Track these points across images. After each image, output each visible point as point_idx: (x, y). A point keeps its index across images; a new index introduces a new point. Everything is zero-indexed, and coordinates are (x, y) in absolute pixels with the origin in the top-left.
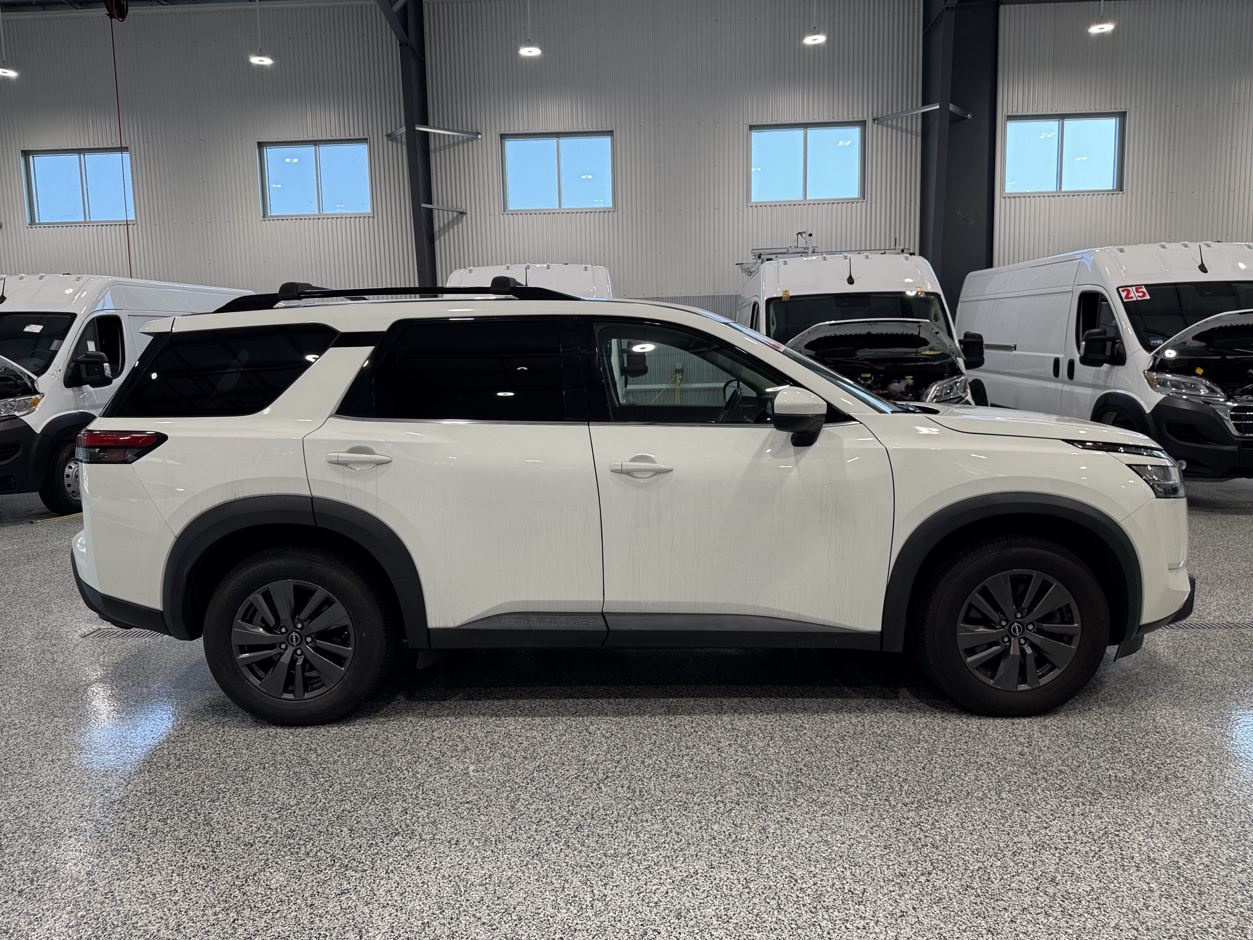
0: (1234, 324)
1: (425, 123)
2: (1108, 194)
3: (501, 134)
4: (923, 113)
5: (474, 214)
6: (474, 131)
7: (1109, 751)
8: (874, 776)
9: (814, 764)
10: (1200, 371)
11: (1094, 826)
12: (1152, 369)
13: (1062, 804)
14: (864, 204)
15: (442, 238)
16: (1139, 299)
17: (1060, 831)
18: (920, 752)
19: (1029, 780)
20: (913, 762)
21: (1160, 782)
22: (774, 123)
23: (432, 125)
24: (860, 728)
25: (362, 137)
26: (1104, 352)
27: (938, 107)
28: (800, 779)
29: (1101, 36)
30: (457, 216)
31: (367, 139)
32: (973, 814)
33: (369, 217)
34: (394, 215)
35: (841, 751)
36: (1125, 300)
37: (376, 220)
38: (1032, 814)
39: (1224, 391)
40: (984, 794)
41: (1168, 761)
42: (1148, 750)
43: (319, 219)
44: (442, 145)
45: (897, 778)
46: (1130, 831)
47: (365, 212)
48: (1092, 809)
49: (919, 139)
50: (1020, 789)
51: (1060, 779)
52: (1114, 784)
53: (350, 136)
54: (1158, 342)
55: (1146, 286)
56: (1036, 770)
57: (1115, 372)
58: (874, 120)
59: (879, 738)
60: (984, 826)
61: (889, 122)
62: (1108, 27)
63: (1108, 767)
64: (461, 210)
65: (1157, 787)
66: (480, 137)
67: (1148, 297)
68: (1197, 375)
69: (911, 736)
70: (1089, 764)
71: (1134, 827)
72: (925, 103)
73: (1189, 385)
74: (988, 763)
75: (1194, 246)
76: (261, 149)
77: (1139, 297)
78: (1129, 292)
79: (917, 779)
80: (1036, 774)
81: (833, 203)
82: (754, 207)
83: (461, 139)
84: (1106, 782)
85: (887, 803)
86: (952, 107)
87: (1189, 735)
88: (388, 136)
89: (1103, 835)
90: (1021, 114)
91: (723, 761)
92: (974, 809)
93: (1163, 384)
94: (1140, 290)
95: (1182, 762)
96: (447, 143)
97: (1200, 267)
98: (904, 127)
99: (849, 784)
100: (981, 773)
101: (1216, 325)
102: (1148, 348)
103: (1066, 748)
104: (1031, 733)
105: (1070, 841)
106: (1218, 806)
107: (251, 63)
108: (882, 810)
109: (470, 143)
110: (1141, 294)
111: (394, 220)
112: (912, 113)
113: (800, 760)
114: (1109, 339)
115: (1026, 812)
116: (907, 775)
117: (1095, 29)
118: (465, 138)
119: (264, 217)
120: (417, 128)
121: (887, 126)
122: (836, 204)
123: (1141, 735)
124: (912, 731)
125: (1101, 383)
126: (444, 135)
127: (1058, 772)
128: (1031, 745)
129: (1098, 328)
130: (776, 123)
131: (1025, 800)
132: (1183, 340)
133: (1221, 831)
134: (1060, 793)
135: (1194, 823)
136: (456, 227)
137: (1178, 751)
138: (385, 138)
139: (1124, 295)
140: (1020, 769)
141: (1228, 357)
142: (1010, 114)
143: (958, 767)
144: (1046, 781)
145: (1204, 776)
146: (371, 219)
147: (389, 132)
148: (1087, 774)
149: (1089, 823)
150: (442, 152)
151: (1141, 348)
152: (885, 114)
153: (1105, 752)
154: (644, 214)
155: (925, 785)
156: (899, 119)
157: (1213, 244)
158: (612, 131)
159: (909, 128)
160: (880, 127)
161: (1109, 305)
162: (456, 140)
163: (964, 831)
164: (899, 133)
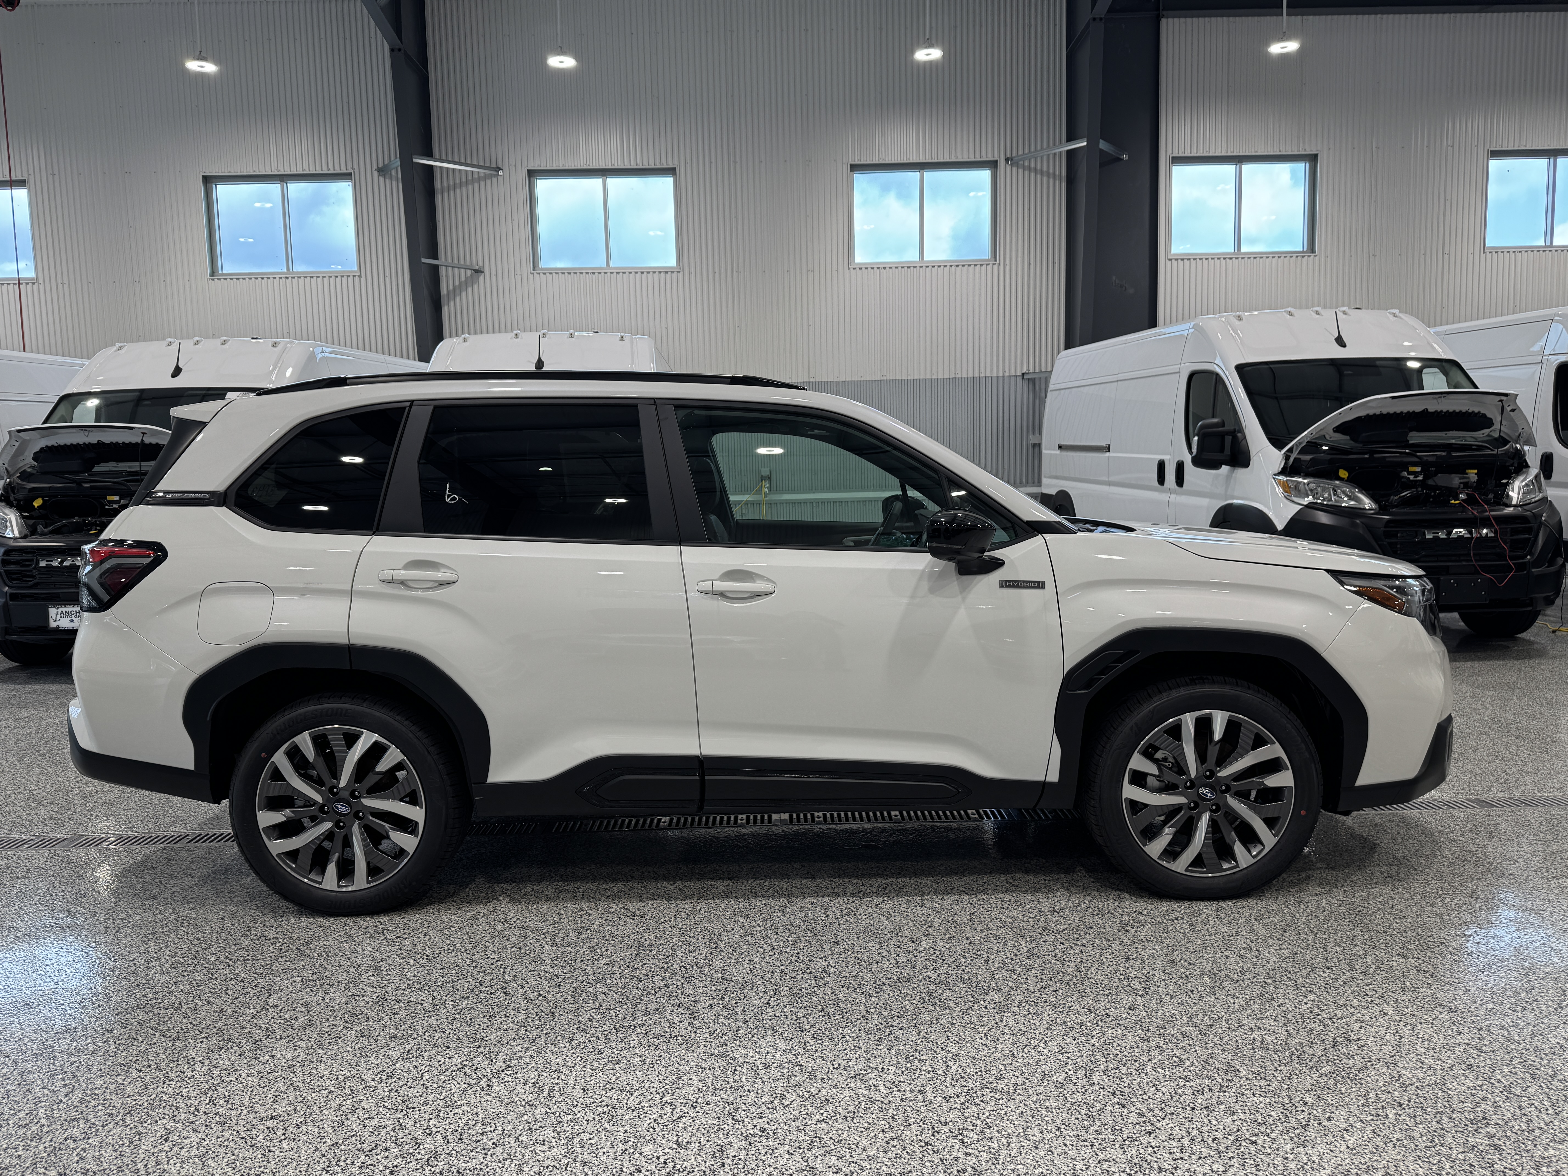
1: (429, 154)
2: (1297, 257)
3: (528, 171)
4: (1068, 151)
5: (493, 272)
6: (494, 165)
7: (1256, 1000)
8: (912, 1050)
9: (827, 1033)
11: (1222, 1127)
13: (1180, 1091)
14: (996, 267)
15: (452, 303)
17: (1170, 1138)
18: (986, 1008)
19: (1136, 1050)
20: (973, 1026)
21: (1325, 1049)
22: (881, 162)
23: (438, 157)
24: (908, 971)
25: (344, 171)
27: (1085, 144)
28: (800, 1059)
29: (1284, 57)
30: (471, 275)
31: (350, 175)
32: (1044, 1112)
33: (353, 276)
34: (388, 274)
35: (873, 1010)
37: (363, 280)
38: (1133, 1109)
40: (1068, 1077)
41: (1339, 1013)
42: (1311, 997)
43: (287, 278)
44: (451, 184)
45: (943, 1053)
46: (1273, 1135)
47: (350, 269)
48: (1222, 1099)
49: (1064, 185)
50: (1122, 1067)
51: (1182, 1048)
52: (1259, 1053)
53: (328, 169)
56: (1149, 1034)
58: (1007, 160)
59: (932, 987)
60: (1058, 1133)
61: (1026, 163)
62: (1292, 46)
64: (478, 268)
65: (1319, 1058)
66: (501, 173)
69: (978, 983)
70: (1227, 1021)
71: (1281, 1128)
72: (1071, 138)
74: (1082, 1024)
76: (208, 185)
79: (973, 1054)
80: (1148, 1041)
81: (957, 266)
82: (858, 269)
83: (476, 177)
84: (1247, 1051)
85: (920, 1097)
86: (1103, 145)
87: (1372, 971)
88: (379, 170)
89: (1232, 1144)
90: (1189, 155)
92: (1047, 1104)
95: (1359, 1015)
96: (456, 181)
98: (1045, 169)
99: (871, 1065)
100: (1068, 1040)
103: (1197, 996)
104: (1151, 973)
105: (1182, 1155)
106: (1404, 1087)
107: (187, 70)
108: (909, 1109)
109: (488, 182)
111: (388, 280)
112: (1054, 152)
113: (808, 1027)
115: (1124, 1107)
116: (960, 1048)
117: (1276, 49)
118: (482, 175)
119: (211, 275)
120: (416, 160)
121: (1024, 168)
122: (960, 267)
123: (1304, 973)
124: (982, 974)
126: (453, 170)
127: (1180, 1037)
128: (1147, 993)
130: (884, 162)
131: (1126, 1085)
133: (1406, 1129)
134: (1178, 1072)
135: (1369, 1118)
136: (470, 289)
137: (1355, 998)
138: (375, 173)
140: (1126, 1032)
142: (1175, 155)
143: (1037, 1032)
144: (1161, 1052)
145: (1387, 1037)
146: (356, 278)
147: (381, 165)
148: (1221, 1038)
149: (1214, 1122)
150: (452, 193)
152: (1021, 152)
153: (1252, 1002)
154: (717, 275)
155: (982, 1064)
156: (1039, 160)
158: (675, 169)
159: (1051, 171)
160: (1014, 169)
162: (468, 178)
163: (1025, 1143)
164: (1039, 177)
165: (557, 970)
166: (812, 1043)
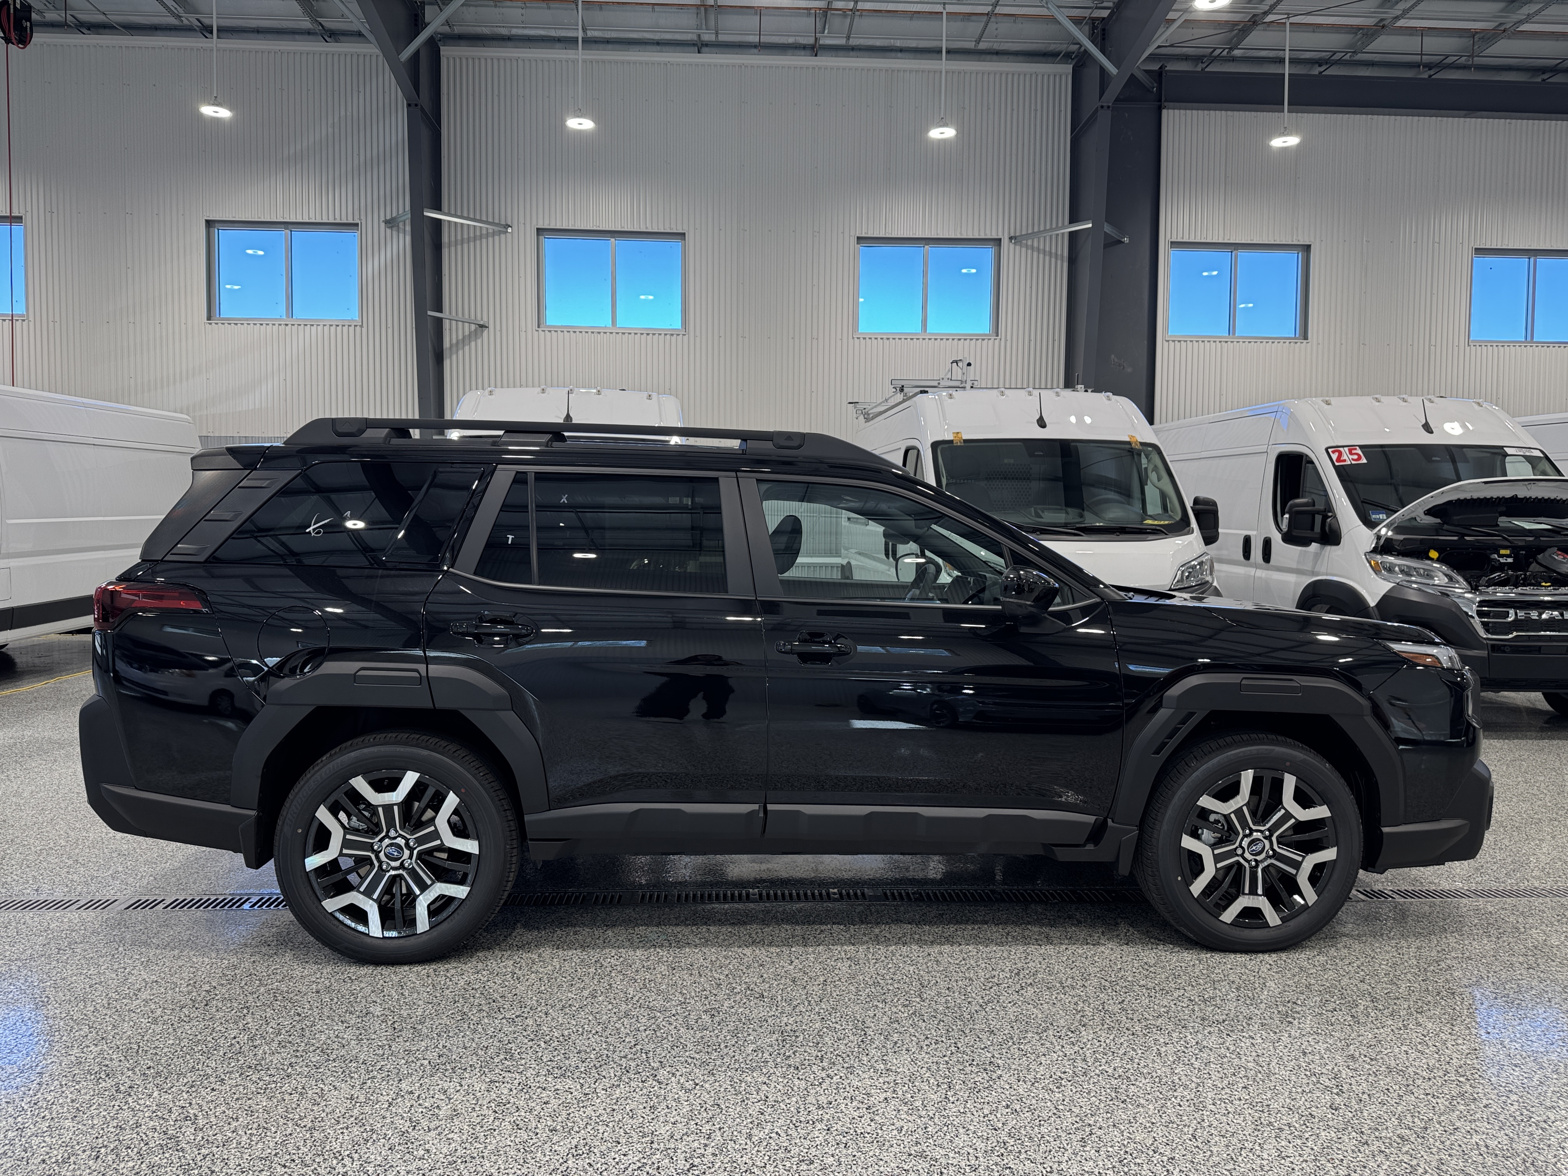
0: (1475, 496)
1: (438, 208)
2: (1289, 343)
3: (537, 229)
4: (1071, 233)
5: (498, 328)
6: (503, 223)
7: (1459, 1100)
9: (1024, 1133)
10: (1434, 554)
12: (1375, 551)
14: (997, 342)
15: (454, 357)
16: (1353, 462)
20: (1175, 1126)
22: (887, 236)
23: (446, 211)
24: (1079, 1063)
25: (350, 221)
26: (1312, 529)
27: (1090, 225)
28: (1006, 1161)
29: (1284, 150)
30: (476, 330)
31: (357, 225)
33: (355, 326)
34: (390, 325)
36: (1337, 464)
37: (364, 330)
39: (1466, 580)
43: (287, 325)
44: (459, 238)
47: (351, 319)
49: (1066, 265)
51: (1407, 1153)
52: (1490, 1160)
53: (335, 219)
54: (1381, 516)
55: (1362, 447)
57: (1327, 554)
58: (1011, 238)
61: (1030, 243)
62: (1292, 141)
63: (1468, 1128)
64: (481, 323)
66: (510, 230)
67: (1364, 461)
68: (1432, 559)
70: (1439, 1123)
72: (1073, 220)
73: (1422, 572)
74: (1289, 1125)
75: (1416, 401)
76: (211, 229)
77: (1353, 460)
78: (1340, 453)
79: (1189, 1157)
81: (960, 339)
82: (862, 338)
83: (484, 232)
86: (1107, 228)
88: (387, 222)
90: (1188, 241)
91: (879, 1131)
93: (1390, 569)
94: (1354, 452)
96: (465, 236)
97: (1423, 426)
98: (1047, 249)
99: (1086, 1169)
100: (1283, 1143)
101: (1454, 497)
102: (1370, 524)
104: (1336, 1069)
107: (202, 114)
109: (497, 238)
110: (1356, 457)
111: (390, 331)
112: (1056, 233)
113: (1000, 1125)
114: (1318, 512)
116: (1173, 1150)
117: (1277, 143)
118: (491, 231)
119: (209, 318)
120: (426, 214)
121: (1027, 246)
122: (963, 339)
125: (1308, 567)
126: (462, 224)
127: (1399, 1140)
129: (1303, 497)
130: (890, 236)
132: (1413, 515)
136: (473, 344)
138: (383, 225)
139: (1334, 457)
140: (1339, 1134)
141: (1467, 538)
142: (1174, 240)
143: (1246, 1133)
146: (358, 328)
147: (388, 217)
148: (1442, 1142)
150: (459, 247)
151: (1361, 523)
152: (1024, 232)
154: (722, 340)
156: (1042, 239)
157: (1437, 400)
158: (684, 234)
159: (1053, 251)
160: (1018, 247)
161: (1315, 469)
162: (478, 233)
164: (1041, 256)
165: (706, 1057)
166: (1012, 1143)
